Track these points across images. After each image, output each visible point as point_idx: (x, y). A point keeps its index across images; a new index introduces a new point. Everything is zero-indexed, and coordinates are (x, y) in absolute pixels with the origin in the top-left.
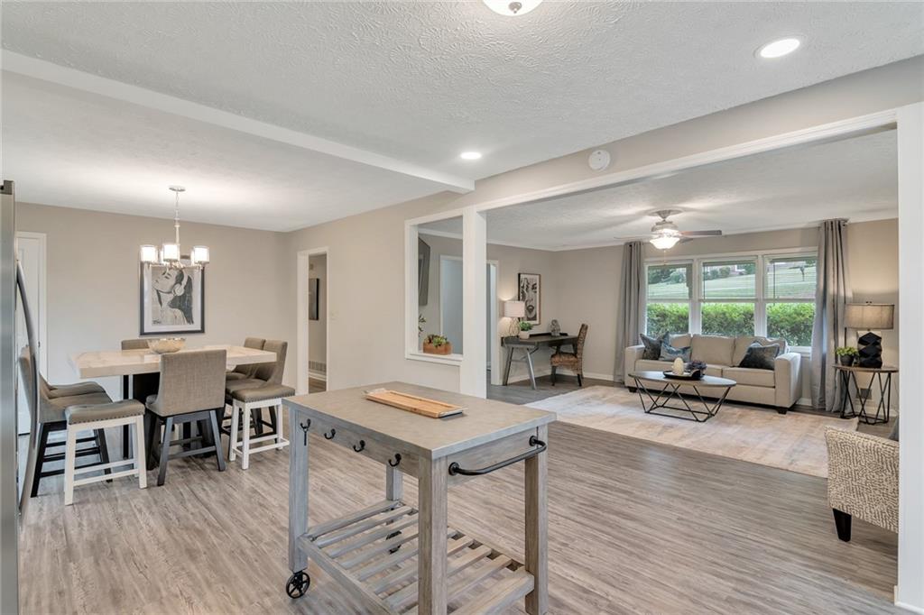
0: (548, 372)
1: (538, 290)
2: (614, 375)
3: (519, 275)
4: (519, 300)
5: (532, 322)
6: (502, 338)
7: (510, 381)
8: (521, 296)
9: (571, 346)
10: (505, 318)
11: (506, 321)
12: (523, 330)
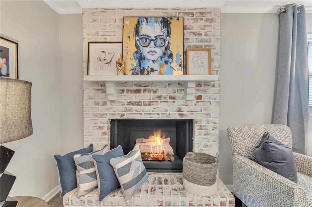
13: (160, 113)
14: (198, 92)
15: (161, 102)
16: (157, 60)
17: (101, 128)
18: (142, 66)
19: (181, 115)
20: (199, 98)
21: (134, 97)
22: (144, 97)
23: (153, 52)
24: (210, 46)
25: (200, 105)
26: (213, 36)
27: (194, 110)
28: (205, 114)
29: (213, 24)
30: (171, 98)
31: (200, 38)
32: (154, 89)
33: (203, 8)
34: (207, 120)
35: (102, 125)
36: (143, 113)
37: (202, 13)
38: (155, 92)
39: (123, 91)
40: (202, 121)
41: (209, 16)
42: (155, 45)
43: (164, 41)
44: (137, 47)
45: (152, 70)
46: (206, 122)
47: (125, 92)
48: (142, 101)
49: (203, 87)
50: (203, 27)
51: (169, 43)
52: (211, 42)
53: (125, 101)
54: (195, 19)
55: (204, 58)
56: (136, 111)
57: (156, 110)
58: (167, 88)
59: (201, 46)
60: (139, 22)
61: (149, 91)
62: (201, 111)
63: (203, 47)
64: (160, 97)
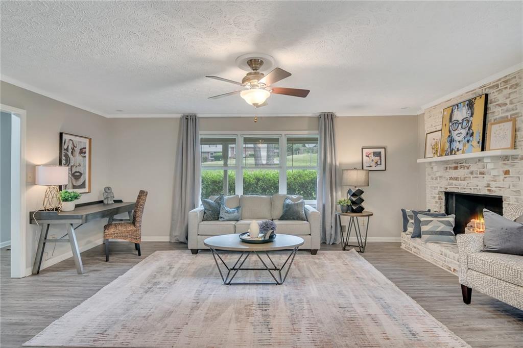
0: (99, 241)
1: (87, 155)
2: (171, 235)
3: (61, 134)
4: (60, 164)
5: (78, 191)
6: (31, 213)
7: (45, 265)
8: (63, 159)
9: (127, 213)
10: (35, 188)
11: (38, 191)
12: (66, 200)
13: (472, 188)
14: (505, 166)
15: (473, 177)
16: (462, 141)
17: (435, 197)
18: (452, 147)
19: (489, 190)
20: (507, 172)
21: (454, 173)
22: (461, 173)
23: (459, 134)
24: (517, 114)
25: (508, 181)
26: (519, 102)
27: (501, 186)
28: (514, 191)
29: (518, 88)
30: (481, 173)
31: (504, 108)
32: (467, 165)
33: (507, 76)
34: (516, 198)
35: (435, 195)
36: (460, 187)
37: (506, 82)
38: (468, 168)
39: (447, 168)
40: (511, 199)
41: (513, 82)
42: (462, 128)
43: (468, 121)
44: (450, 132)
45: (458, 150)
46: (515, 200)
47: (448, 168)
48: (459, 176)
49: (510, 161)
50: (507, 96)
51: (471, 123)
52: (517, 109)
53: (448, 177)
54: (499, 90)
55: (507, 130)
56: (455, 185)
57: (469, 185)
58: (478, 163)
59: (507, 117)
60: (452, 110)
61: (464, 167)
62: (509, 188)
63: (509, 118)
64: (472, 173)
